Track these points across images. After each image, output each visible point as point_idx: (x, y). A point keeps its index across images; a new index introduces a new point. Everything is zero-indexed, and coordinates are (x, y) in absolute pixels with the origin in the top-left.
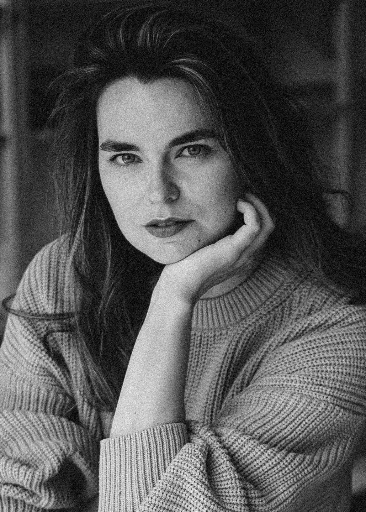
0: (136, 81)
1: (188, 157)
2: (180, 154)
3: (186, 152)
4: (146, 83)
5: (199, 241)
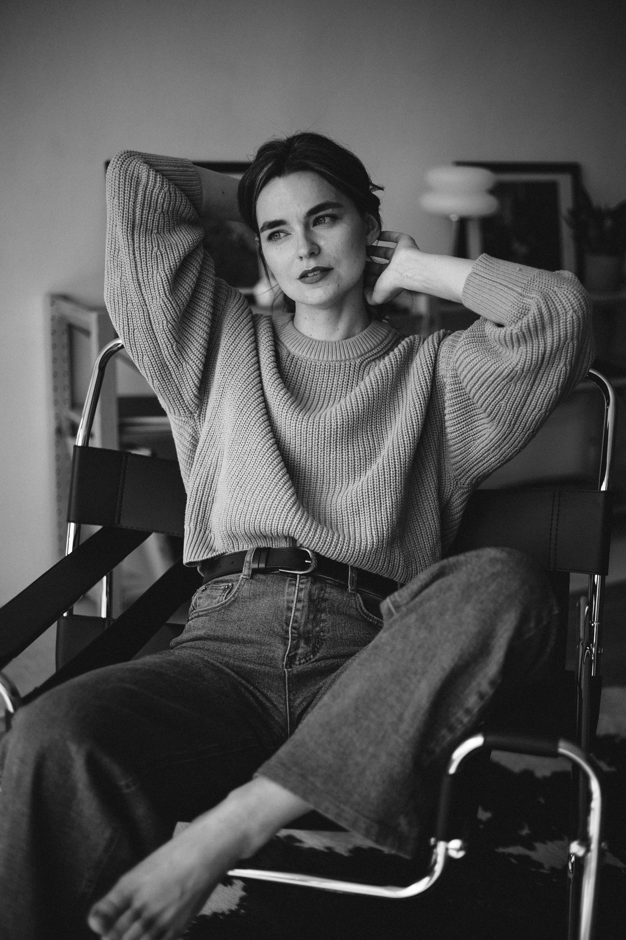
5: (338, 286)
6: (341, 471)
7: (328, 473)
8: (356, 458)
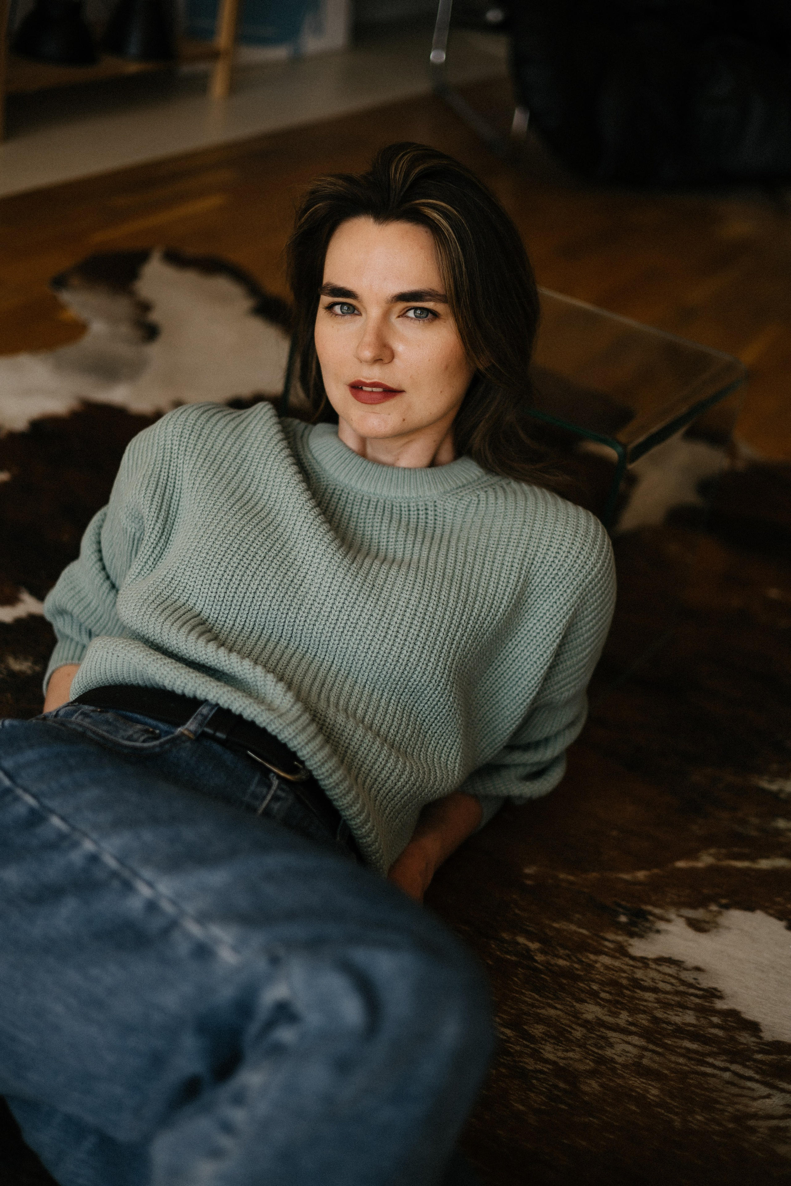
0: (372, 220)
1: (412, 318)
2: (404, 314)
3: (411, 314)
4: (380, 223)
5: (404, 420)
6: (388, 675)
7: (368, 670)
8: (418, 669)
